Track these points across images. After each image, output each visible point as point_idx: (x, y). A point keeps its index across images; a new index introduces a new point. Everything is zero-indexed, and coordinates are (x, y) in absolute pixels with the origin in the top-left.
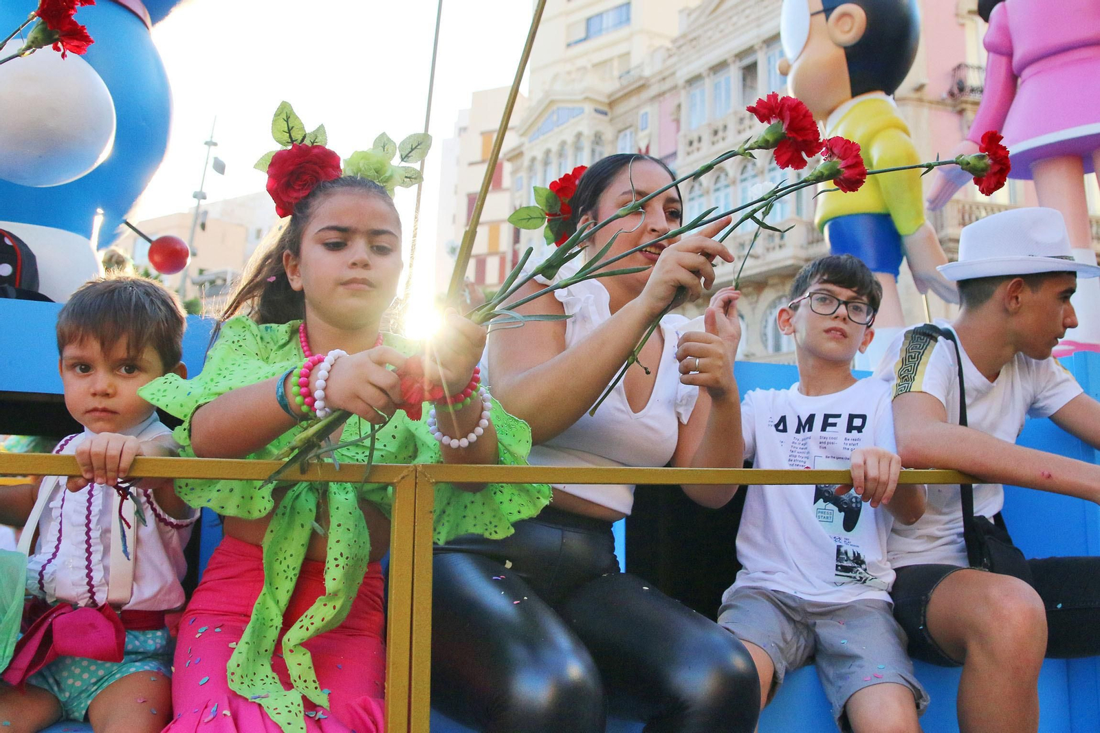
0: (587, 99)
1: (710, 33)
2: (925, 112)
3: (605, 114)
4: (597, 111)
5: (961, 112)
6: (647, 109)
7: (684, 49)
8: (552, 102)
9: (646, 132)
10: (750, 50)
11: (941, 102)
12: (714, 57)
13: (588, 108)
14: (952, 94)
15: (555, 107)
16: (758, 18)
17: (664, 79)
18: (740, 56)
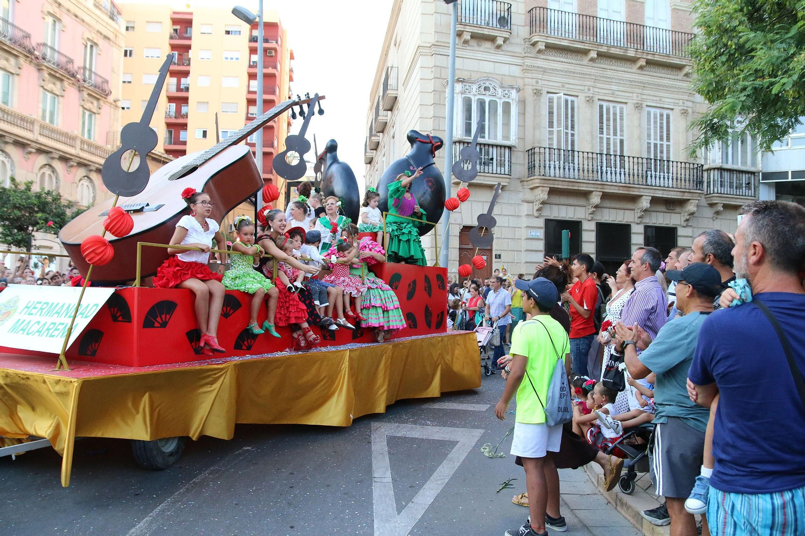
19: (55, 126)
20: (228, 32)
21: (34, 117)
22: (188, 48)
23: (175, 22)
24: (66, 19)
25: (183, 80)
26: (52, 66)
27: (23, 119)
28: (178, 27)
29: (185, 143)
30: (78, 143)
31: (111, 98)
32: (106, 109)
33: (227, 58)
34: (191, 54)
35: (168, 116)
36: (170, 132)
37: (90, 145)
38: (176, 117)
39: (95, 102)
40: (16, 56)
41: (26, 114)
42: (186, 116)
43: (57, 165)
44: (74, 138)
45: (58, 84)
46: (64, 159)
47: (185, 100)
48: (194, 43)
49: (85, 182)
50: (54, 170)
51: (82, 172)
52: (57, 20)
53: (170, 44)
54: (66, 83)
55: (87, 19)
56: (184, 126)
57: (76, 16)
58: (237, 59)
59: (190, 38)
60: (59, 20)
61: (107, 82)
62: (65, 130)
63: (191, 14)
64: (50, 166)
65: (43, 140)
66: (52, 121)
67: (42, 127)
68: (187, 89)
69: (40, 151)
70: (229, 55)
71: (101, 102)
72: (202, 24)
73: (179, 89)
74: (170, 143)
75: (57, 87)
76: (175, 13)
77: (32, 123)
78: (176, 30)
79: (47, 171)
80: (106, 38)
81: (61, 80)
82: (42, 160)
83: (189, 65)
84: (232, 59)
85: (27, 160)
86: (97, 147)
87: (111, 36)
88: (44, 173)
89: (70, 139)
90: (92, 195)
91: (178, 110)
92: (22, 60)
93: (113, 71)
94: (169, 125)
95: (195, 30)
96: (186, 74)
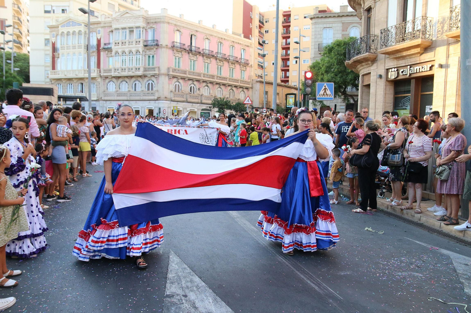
0: (84, 23)
1: (122, 20)
2: (168, 50)
3: (86, 26)
4: (85, 26)
5: (173, 50)
6: (100, 29)
7: (114, 21)
8: (70, 19)
9: (100, 35)
10: (132, 28)
11: (170, 48)
12: (123, 26)
13: (83, 25)
14: (172, 47)
15: (71, 21)
16: (135, 22)
17: (105, 23)
18: (129, 28)
19: (233, 78)
20: (305, 17)
21: (227, 77)
22: (290, 26)
23: (284, 16)
24: (236, 45)
25: (288, 40)
26: (231, 61)
27: (224, 78)
28: (285, 18)
29: (288, 66)
30: (239, 81)
31: (250, 65)
32: (248, 68)
33: (305, 29)
34: (291, 29)
35: (282, 56)
36: (283, 62)
37: (243, 81)
38: (285, 56)
39: (245, 67)
40: (223, 61)
41: (225, 76)
42: (289, 55)
43: (234, 89)
44: (238, 80)
45: (234, 65)
46: (236, 87)
47: (289, 48)
48: (291, 24)
49: (242, 92)
50: (233, 90)
51: (241, 89)
52: (233, 46)
53: (282, 26)
54: (236, 65)
55: (241, 43)
56: (288, 59)
57: (238, 43)
58: (309, 28)
59: (290, 22)
60: (234, 46)
61: (248, 60)
62: (236, 78)
63: (290, 11)
64: (232, 89)
65: (230, 83)
66: (232, 77)
67: (229, 79)
68: (289, 44)
69: (229, 86)
70: (306, 27)
71: (247, 67)
72: (295, 15)
73: (286, 44)
74: (283, 67)
75: (233, 66)
76: (284, 12)
77: (227, 78)
78: (285, 19)
79: (231, 91)
80: (248, 46)
81: (234, 64)
82: (230, 88)
83: (290, 33)
84: (307, 29)
85: (226, 88)
86: (245, 82)
87: (249, 45)
88: (230, 92)
89: (237, 81)
90: (244, 96)
91: (286, 52)
92: (224, 62)
93: (250, 56)
94: (283, 59)
95: (292, 19)
96: (289, 37)
